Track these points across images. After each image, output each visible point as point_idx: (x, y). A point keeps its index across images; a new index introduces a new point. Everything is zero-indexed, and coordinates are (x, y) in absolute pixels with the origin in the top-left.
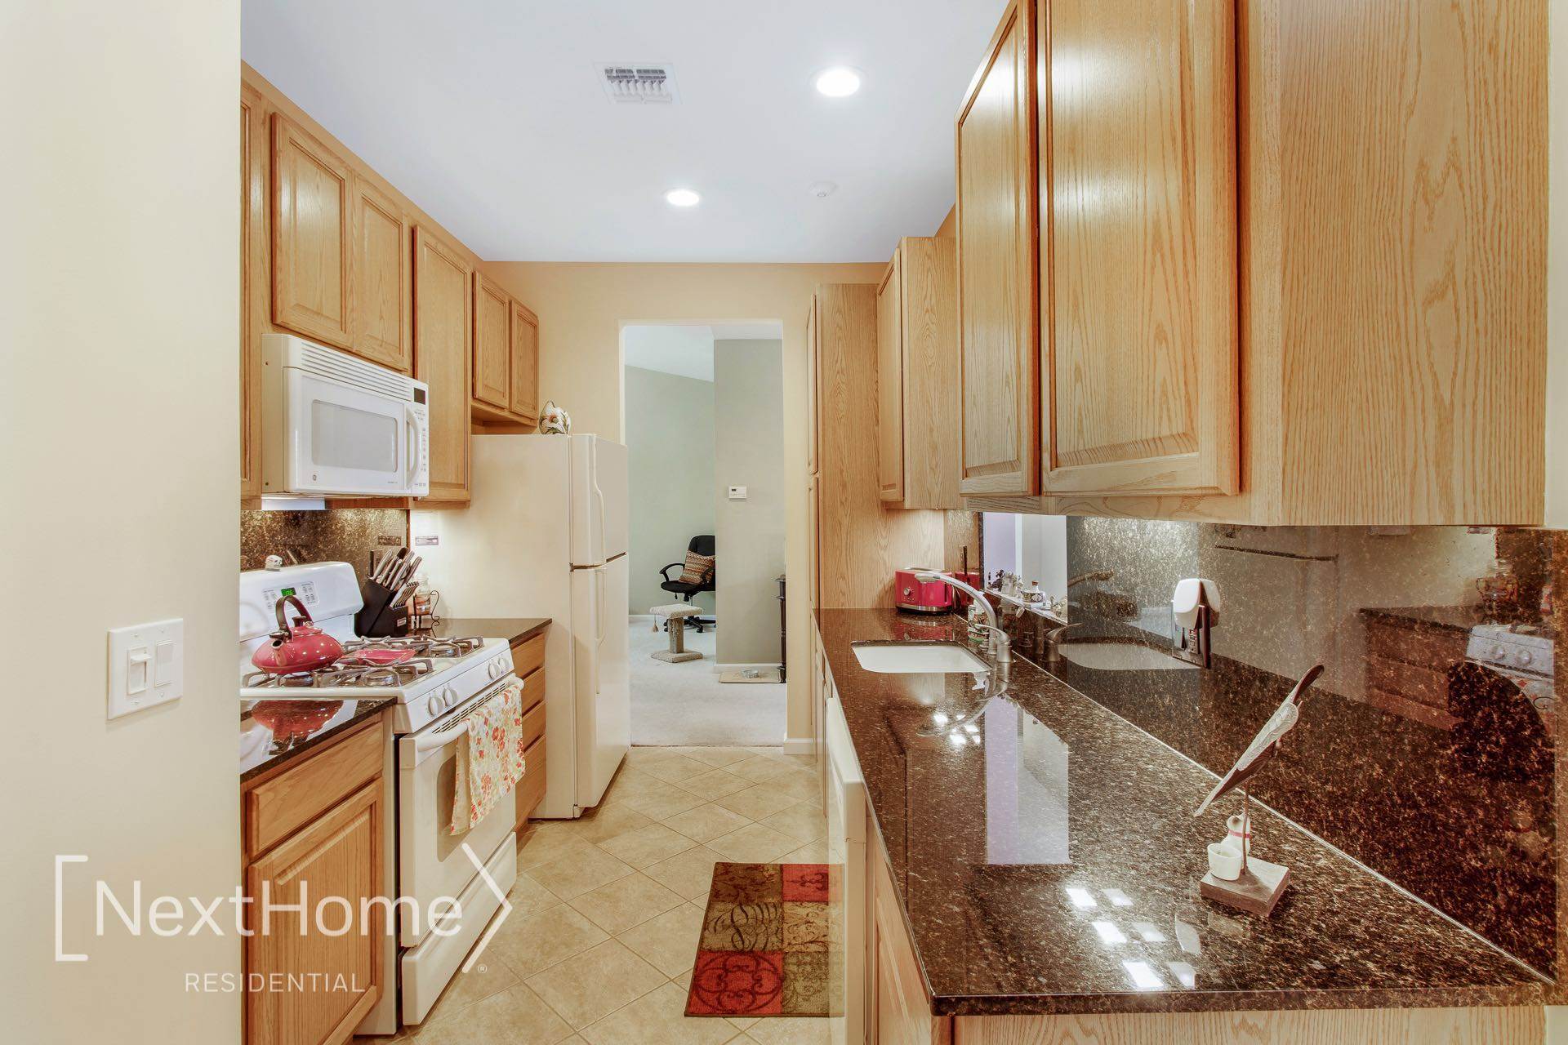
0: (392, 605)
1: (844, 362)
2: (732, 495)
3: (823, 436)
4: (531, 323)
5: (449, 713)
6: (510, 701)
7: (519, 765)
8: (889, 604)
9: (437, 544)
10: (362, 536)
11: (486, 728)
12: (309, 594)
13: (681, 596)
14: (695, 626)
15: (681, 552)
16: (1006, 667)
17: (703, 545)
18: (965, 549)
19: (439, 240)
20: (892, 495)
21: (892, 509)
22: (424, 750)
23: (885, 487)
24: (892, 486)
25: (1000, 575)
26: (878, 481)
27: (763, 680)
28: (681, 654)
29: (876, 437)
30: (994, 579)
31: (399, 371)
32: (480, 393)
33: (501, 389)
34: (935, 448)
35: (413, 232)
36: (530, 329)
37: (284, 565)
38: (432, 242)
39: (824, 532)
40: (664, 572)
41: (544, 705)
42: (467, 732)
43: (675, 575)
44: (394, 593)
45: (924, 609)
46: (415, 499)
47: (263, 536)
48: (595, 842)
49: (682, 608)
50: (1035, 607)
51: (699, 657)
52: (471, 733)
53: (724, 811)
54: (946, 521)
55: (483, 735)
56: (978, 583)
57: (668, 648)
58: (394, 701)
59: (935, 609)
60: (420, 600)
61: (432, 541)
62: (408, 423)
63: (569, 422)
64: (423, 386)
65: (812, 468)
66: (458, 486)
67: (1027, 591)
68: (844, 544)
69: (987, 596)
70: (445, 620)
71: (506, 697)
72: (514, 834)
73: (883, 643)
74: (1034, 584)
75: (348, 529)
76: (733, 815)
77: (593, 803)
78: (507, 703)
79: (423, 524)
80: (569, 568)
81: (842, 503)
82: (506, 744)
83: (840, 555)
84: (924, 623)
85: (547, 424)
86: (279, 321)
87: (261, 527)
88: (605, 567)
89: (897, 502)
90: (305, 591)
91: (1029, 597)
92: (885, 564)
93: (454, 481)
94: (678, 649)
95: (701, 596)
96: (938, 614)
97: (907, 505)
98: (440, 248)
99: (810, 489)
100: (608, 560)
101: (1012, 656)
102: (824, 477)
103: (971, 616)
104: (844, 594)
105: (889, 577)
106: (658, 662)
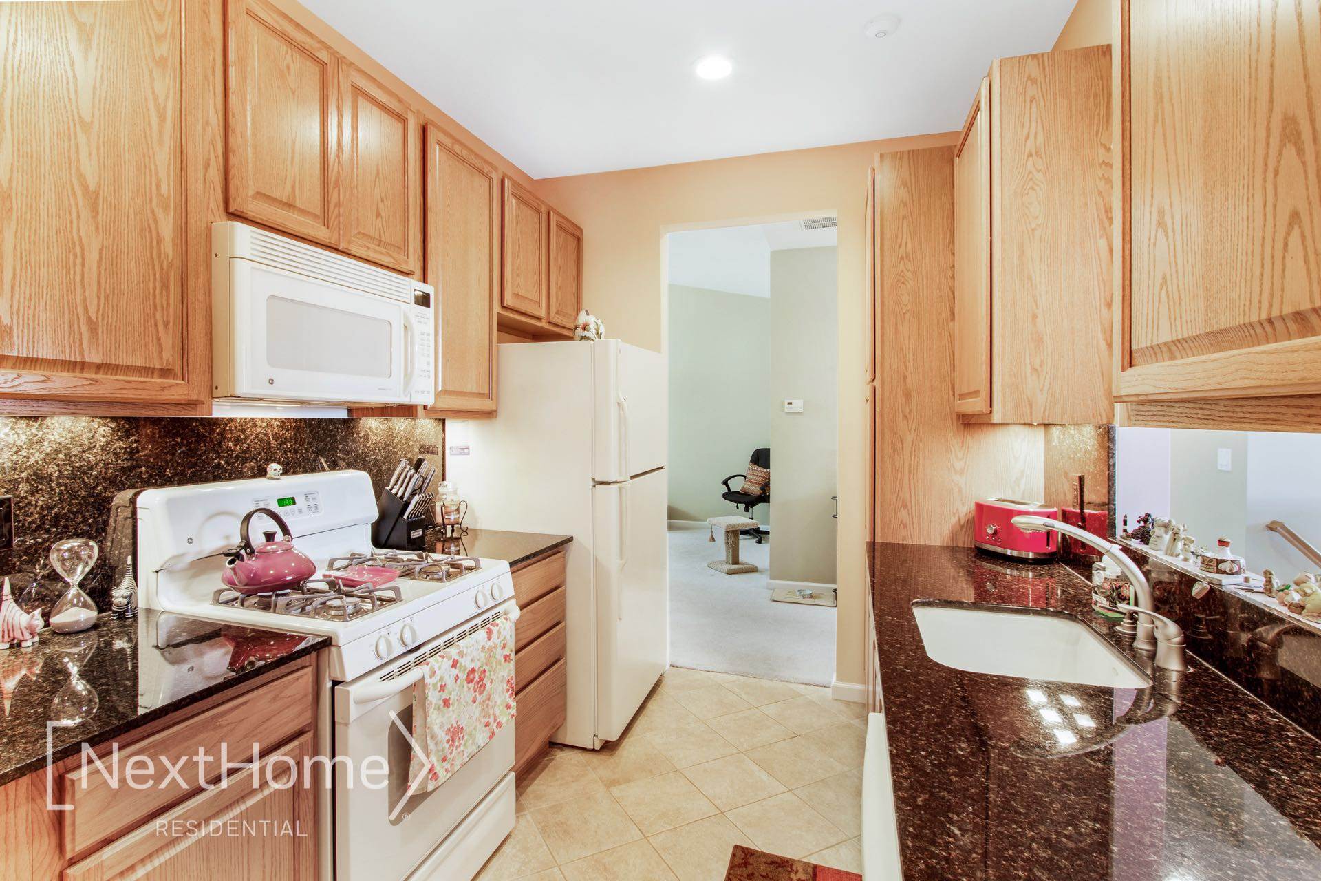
0: (405, 517)
1: (909, 245)
2: (787, 408)
3: (882, 336)
4: (573, 235)
5: (411, 651)
6: (494, 636)
7: (508, 707)
8: (966, 541)
9: (468, 454)
10: (389, 445)
11: (455, 672)
12: (312, 503)
13: (742, 506)
14: (755, 537)
15: (742, 463)
16: (1174, 679)
17: (761, 458)
18: (1081, 479)
19: (456, 141)
20: (975, 405)
21: (971, 423)
22: (361, 702)
23: (962, 396)
24: (976, 393)
25: (1146, 521)
26: (953, 389)
27: (816, 602)
28: (737, 566)
29: (951, 336)
30: (1133, 526)
31: (406, 274)
32: (509, 301)
33: (536, 298)
34: (1038, 340)
35: (424, 130)
36: (573, 242)
37: (286, 472)
38: (447, 141)
39: (882, 450)
40: (725, 483)
41: (565, 627)
42: (423, 679)
43: (736, 485)
44: (407, 504)
45: (1015, 553)
46: (425, 407)
47: (269, 443)
48: (611, 784)
49: (740, 519)
50: (1229, 584)
51: (754, 570)
52: (428, 680)
53: (756, 768)
54: (1048, 442)
55: (449, 682)
56: (1106, 527)
57: (724, 558)
58: (327, 643)
59: (1031, 555)
60: (449, 510)
61: (464, 450)
62: (405, 326)
63: (602, 330)
64: (428, 289)
65: (869, 377)
66: (480, 395)
67: (1209, 554)
68: (906, 465)
69: (1126, 550)
70: (475, 530)
71: (490, 632)
72: (513, 774)
73: (959, 605)
74: (1223, 543)
75: (372, 438)
76: (764, 776)
77: (614, 738)
78: (489, 638)
79: (458, 432)
80: (592, 484)
81: (905, 416)
82: (488, 685)
83: (902, 478)
84: (1015, 573)
85: (579, 332)
86: (231, 210)
87: (266, 435)
88: (629, 484)
89: (980, 415)
90: (308, 500)
91: (1215, 565)
92: (960, 491)
93: (474, 390)
94: (733, 560)
95: (759, 507)
96: (1035, 562)
97: (996, 418)
98: (457, 148)
99: (867, 401)
100: (632, 477)
101: (1186, 661)
102: (882, 387)
103: (1098, 579)
104: (905, 526)
105: (966, 509)
106: (712, 572)
